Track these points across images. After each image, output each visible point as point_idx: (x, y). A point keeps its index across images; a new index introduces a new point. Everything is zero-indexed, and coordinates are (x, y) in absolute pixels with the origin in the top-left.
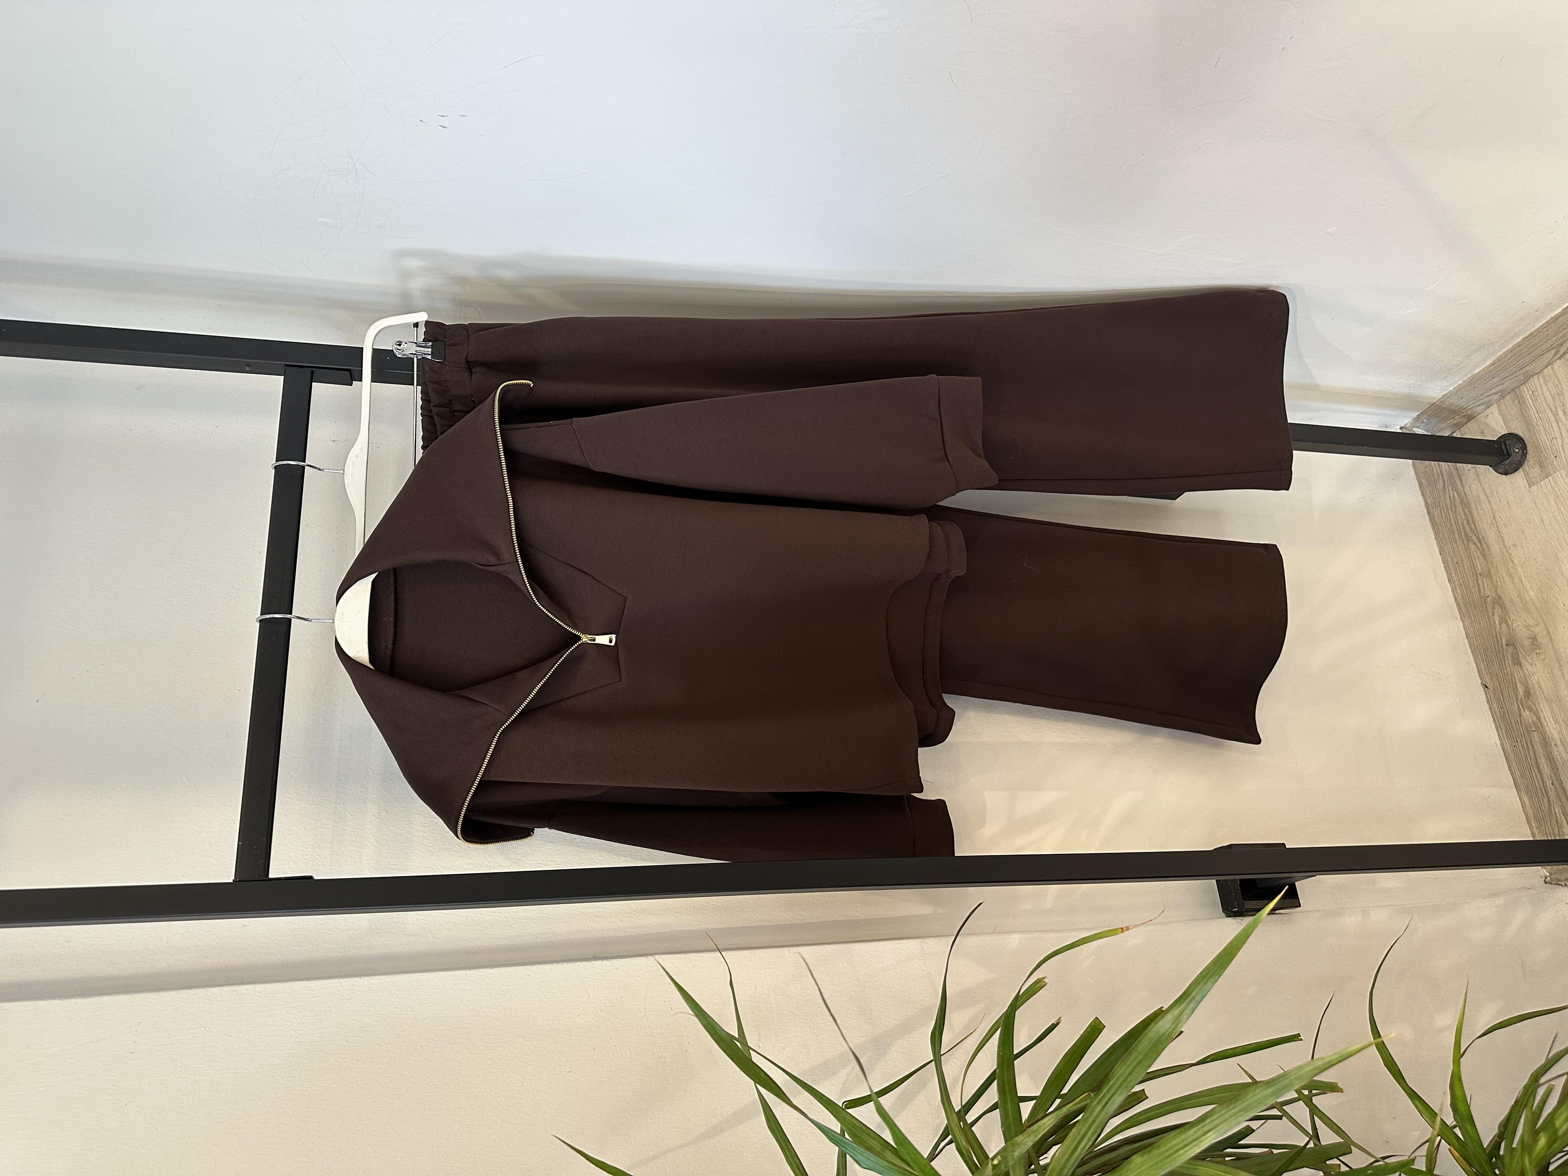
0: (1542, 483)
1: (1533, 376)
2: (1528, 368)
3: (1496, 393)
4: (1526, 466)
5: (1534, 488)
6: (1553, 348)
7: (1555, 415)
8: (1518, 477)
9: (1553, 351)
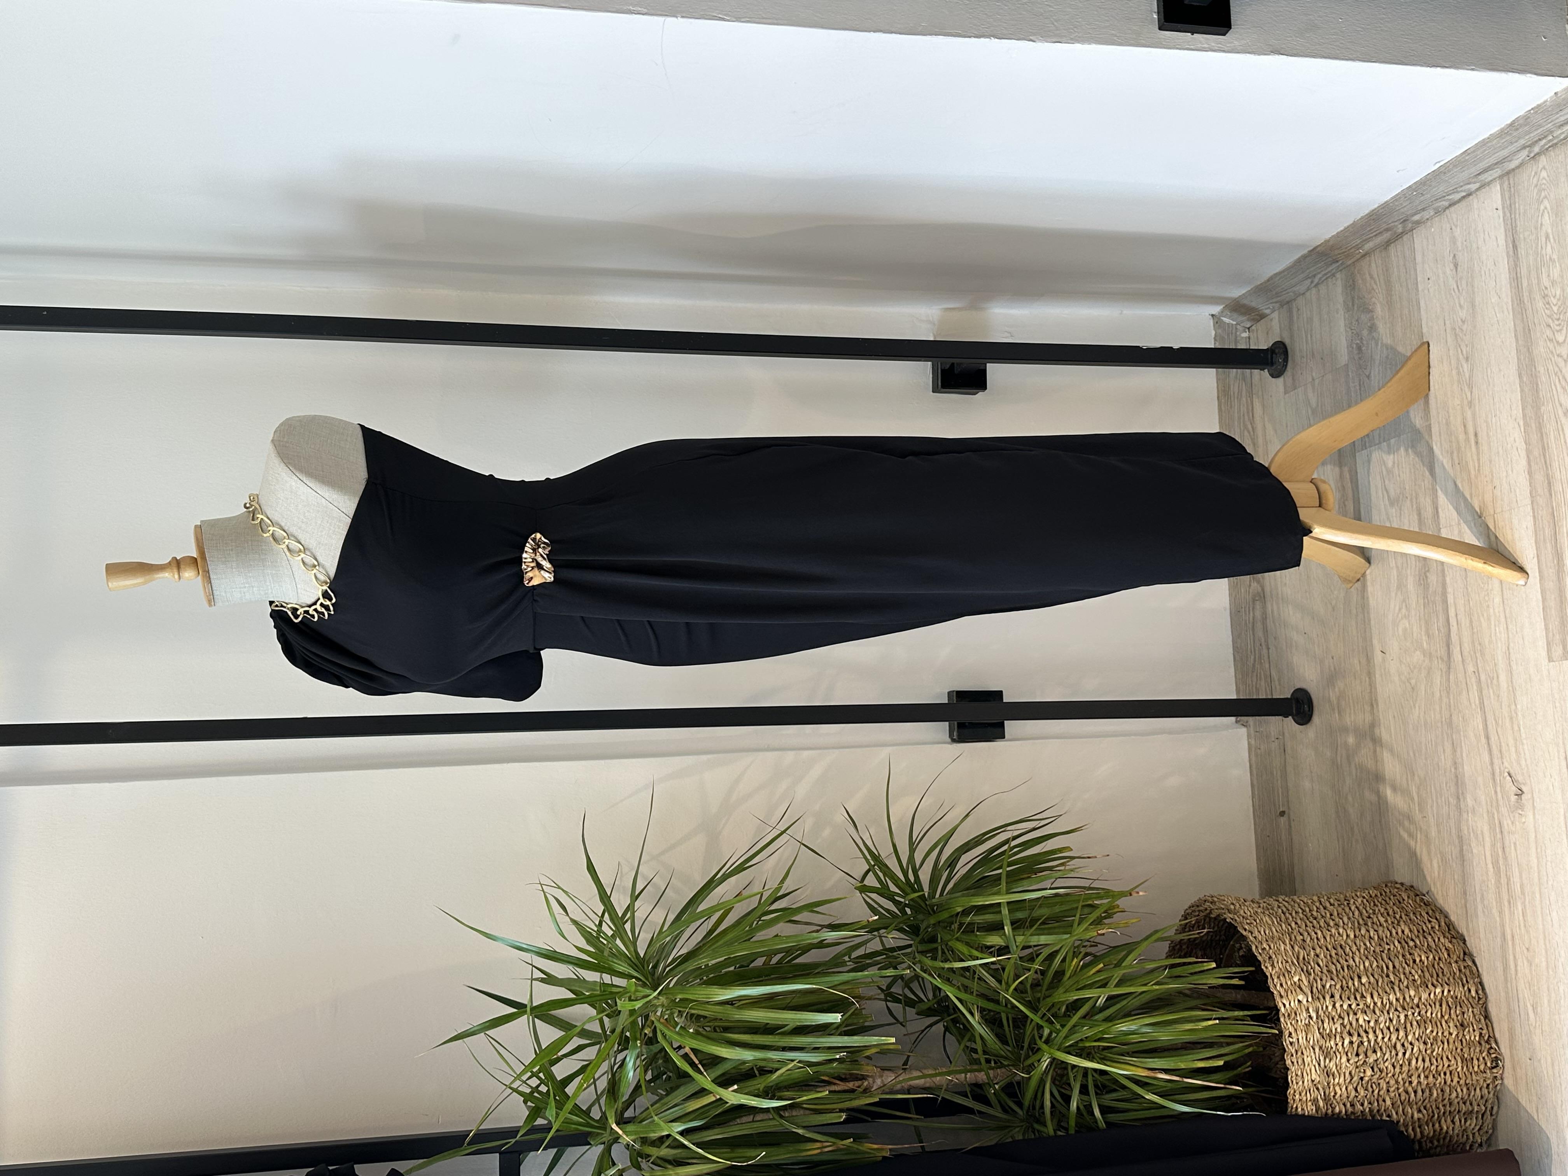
0: (1292, 393)
1: (1300, 295)
2: (1295, 289)
3: (1276, 302)
4: (1285, 374)
5: (1287, 395)
6: (1309, 278)
7: (1306, 337)
8: (1281, 379)
9: (1310, 280)
